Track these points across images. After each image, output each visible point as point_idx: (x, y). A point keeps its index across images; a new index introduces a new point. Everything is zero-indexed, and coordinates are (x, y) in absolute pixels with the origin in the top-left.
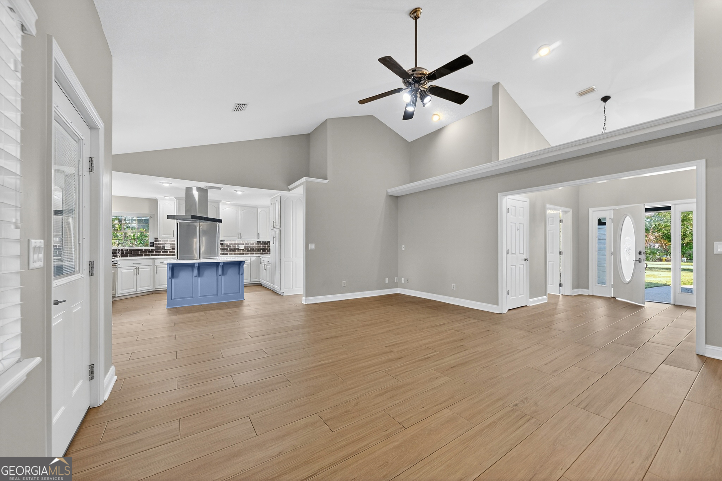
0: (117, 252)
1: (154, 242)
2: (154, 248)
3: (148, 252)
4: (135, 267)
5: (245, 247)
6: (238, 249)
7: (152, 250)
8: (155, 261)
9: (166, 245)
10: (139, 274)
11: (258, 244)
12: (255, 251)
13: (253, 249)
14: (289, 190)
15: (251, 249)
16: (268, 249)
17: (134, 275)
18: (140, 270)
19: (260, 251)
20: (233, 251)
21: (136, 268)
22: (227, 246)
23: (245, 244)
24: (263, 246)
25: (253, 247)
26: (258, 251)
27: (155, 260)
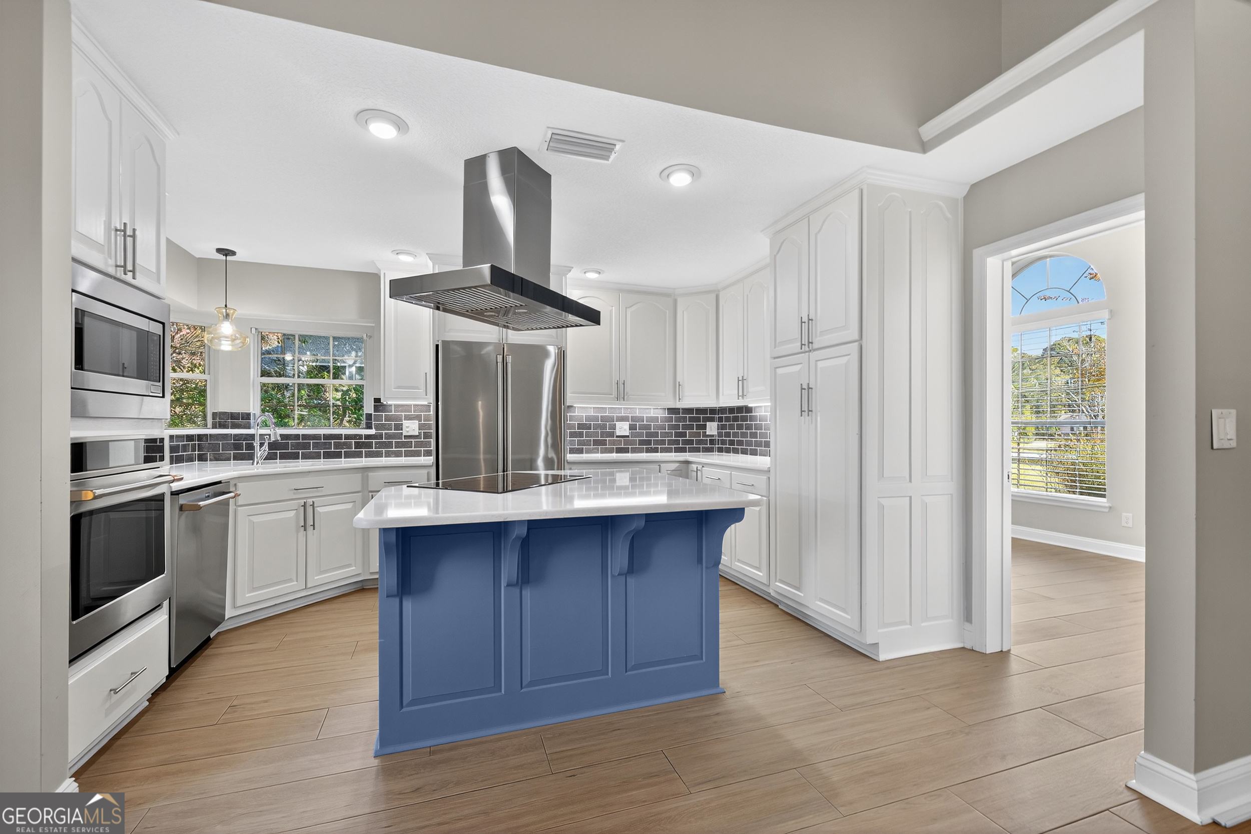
0: (256, 444)
1: (373, 413)
2: (372, 432)
3: (358, 445)
4: (302, 502)
5: (632, 427)
6: (612, 434)
7: (368, 437)
8: (368, 476)
9: (406, 423)
10: (314, 525)
11: (670, 419)
12: (663, 442)
13: (656, 434)
14: (924, 147)
15: (648, 435)
16: (698, 435)
17: (298, 532)
18: (319, 510)
19: (677, 442)
20: (596, 443)
21: (304, 506)
22: (581, 426)
23: (634, 419)
24: (685, 427)
25: (656, 427)
26: (670, 442)
27: (370, 474)
